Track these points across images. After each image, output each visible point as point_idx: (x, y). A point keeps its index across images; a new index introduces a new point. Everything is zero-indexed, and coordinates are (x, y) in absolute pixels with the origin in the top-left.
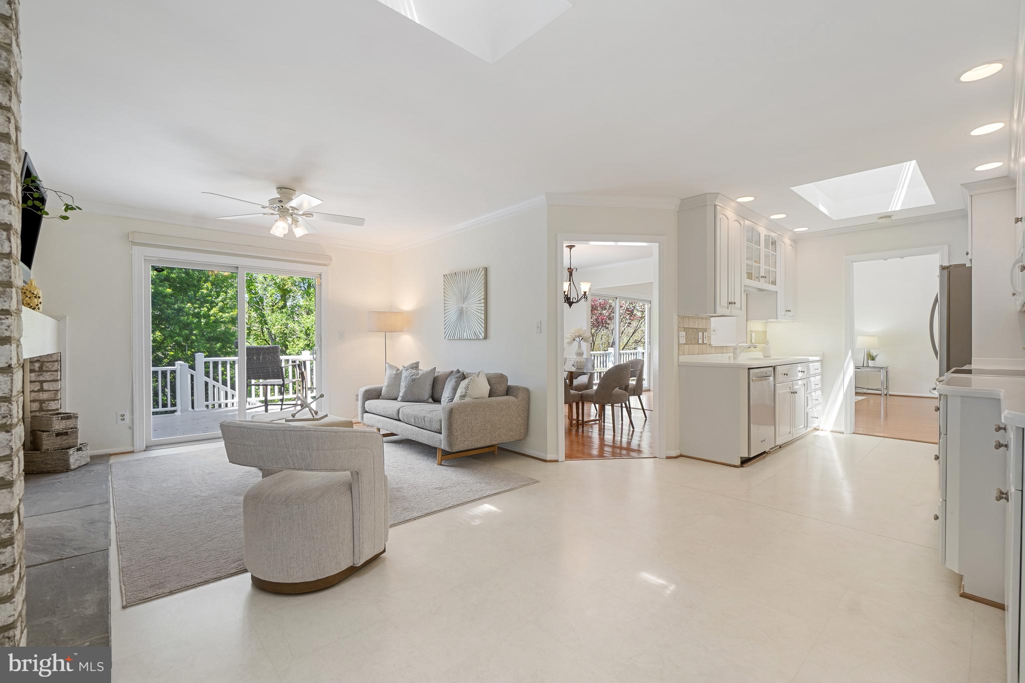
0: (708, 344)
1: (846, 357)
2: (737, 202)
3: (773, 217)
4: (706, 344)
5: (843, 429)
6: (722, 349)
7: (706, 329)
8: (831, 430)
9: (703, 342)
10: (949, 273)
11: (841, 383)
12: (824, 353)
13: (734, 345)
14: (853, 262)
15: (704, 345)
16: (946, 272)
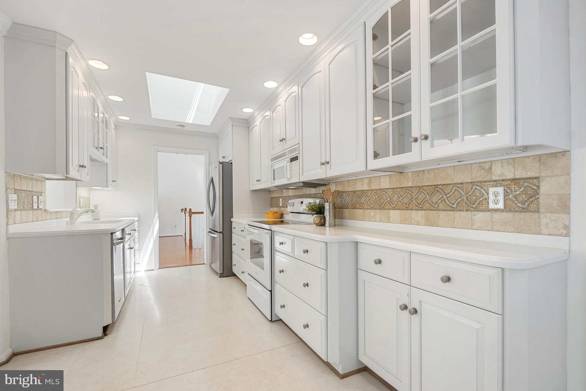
0: (43, 209)
1: (155, 216)
2: (88, 64)
3: (111, 97)
4: (41, 209)
5: (153, 268)
6: (57, 214)
7: (41, 193)
8: (144, 270)
9: (38, 207)
10: (223, 166)
11: (152, 234)
12: (139, 214)
13: (71, 209)
14: (158, 151)
15: (39, 211)
16: (221, 165)
